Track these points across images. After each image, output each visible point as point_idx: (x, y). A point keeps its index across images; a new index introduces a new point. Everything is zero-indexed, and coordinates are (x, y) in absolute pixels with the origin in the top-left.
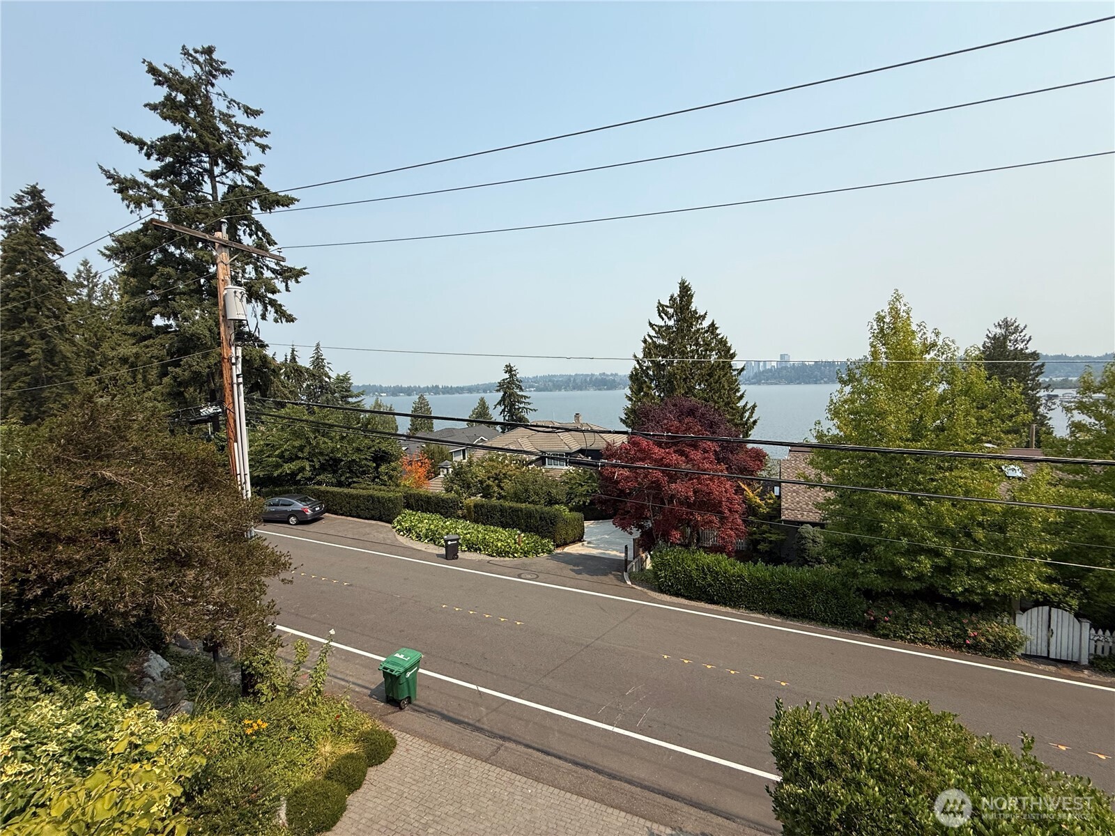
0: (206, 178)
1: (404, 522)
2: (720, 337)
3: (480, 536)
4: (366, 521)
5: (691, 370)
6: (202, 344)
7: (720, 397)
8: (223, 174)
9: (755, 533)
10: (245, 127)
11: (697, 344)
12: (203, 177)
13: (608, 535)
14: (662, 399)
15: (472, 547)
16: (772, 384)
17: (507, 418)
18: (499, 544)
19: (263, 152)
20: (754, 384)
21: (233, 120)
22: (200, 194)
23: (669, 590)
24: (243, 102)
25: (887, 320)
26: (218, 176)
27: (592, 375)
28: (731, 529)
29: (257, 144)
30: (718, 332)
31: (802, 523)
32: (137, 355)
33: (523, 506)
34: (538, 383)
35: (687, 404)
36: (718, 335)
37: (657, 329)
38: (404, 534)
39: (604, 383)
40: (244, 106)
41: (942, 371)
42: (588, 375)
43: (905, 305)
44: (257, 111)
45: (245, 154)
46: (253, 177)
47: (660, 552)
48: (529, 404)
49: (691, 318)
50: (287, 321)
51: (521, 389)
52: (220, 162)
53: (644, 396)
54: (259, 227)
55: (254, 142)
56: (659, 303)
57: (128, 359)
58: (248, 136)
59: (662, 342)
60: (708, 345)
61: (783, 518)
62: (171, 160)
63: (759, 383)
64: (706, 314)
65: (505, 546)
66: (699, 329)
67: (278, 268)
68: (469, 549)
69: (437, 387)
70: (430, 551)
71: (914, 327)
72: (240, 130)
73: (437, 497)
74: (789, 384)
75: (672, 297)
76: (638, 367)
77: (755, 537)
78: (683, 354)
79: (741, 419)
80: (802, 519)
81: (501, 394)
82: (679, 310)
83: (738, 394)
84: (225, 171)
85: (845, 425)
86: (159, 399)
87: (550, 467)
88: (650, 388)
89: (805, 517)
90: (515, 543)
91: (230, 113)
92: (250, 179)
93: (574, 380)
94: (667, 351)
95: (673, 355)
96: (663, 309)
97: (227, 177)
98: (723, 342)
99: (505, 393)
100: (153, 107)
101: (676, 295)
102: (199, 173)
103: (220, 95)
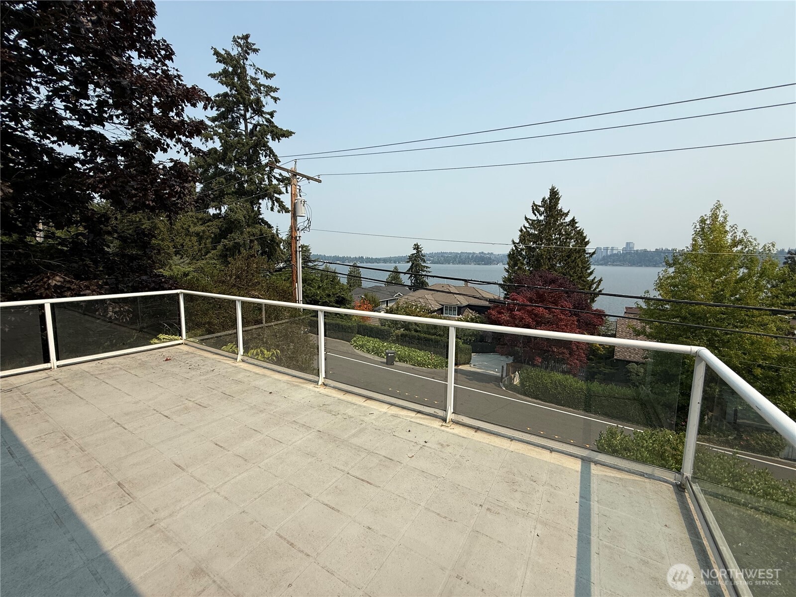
0: (241, 120)
1: (358, 341)
2: (578, 229)
3: (406, 353)
4: (334, 339)
5: (554, 252)
6: (240, 226)
7: (575, 272)
8: (251, 117)
9: (593, 368)
10: (264, 86)
11: (560, 234)
12: (240, 120)
13: (487, 362)
14: (531, 272)
15: (401, 359)
16: (617, 265)
17: (413, 281)
18: (419, 359)
19: (275, 102)
20: (602, 265)
21: (258, 81)
22: (238, 131)
23: (531, 395)
24: (264, 70)
25: (708, 222)
26: (249, 119)
27: (474, 253)
28: (577, 359)
29: (272, 97)
30: (577, 225)
31: (629, 362)
32: (204, 231)
33: (433, 337)
34: (433, 257)
35: (550, 276)
36: (577, 227)
37: (530, 222)
38: (359, 349)
39: (484, 259)
40: (264, 71)
41: (744, 259)
42: (470, 253)
43: (724, 212)
44: (272, 74)
45: (264, 103)
46: (269, 119)
47: (527, 370)
48: (430, 272)
49: (557, 215)
50: (286, 212)
51: (424, 262)
52: (250, 109)
53: (518, 269)
54: (271, 152)
55: (271, 96)
56: (534, 203)
57: (199, 233)
58: (266, 92)
59: (533, 232)
60: (569, 235)
61: (615, 357)
62: (224, 109)
63: (606, 264)
64: (569, 212)
65: (423, 361)
66: (562, 223)
67: (280, 177)
68: (399, 360)
69: (362, 257)
70: (376, 359)
71: (728, 228)
72: (262, 88)
73: (377, 328)
74: (631, 266)
75: (544, 199)
76: (514, 248)
77: (593, 370)
78: (549, 240)
79: (590, 289)
80: (629, 359)
81: (410, 264)
82: (548, 209)
83: (589, 271)
84: (253, 115)
85: (665, 293)
86: (216, 258)
87: (447, 315)
88: (523, 264)
89: (632, 358)
90: (429, 359)
91: (257, 77)
92: (268, 120)
93: (460, 257)
94: (537, 238)
95: (541, 241)
96: (537, 208)
97: (254, 119)
98: (580, 233)
99: (413, 264)
100: (213, 76)
101: (547, 198)
102: (237, 117)
103: (251, 65)
